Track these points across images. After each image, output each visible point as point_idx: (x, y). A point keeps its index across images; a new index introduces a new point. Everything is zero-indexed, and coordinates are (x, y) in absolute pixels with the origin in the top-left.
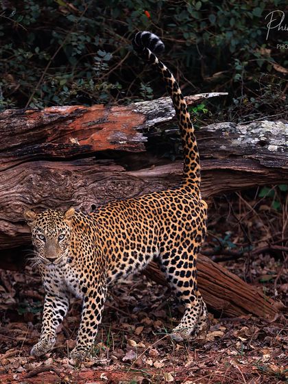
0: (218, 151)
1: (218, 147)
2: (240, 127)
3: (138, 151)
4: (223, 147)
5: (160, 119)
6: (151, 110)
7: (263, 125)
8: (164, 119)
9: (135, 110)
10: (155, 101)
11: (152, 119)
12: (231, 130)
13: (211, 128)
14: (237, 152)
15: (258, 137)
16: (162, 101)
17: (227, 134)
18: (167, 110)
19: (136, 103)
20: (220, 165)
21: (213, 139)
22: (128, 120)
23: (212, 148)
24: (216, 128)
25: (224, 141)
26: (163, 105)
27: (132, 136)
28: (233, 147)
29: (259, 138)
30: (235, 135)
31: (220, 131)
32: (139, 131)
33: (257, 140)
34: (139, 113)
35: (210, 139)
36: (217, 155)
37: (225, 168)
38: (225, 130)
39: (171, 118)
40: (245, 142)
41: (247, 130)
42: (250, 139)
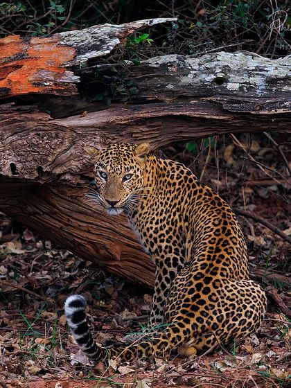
0: (163, 92)
1: (163, 86)
2: (189, 61)
3: (69, 94)
4: (170, 87)
5: (95, 54)
6: (82, 41)
7: (219, 58)
8: (99, 53)
9: (62, 43)
10: (86, 30)
11: (84, 53)
12: (179, 65)
13: (153, 62)
14: (188, 93)
15: (213, 73)
16: (95, 30)
17: (174, 69)
18: (103, 42)
19: (62, 34)
20: (172, 111)
21: (156, 76)
22: (53, 56)
23: (156, 88)
24: (160, 62)
25: (171, 79)
26: (96, 35)
27: (59, 75)
28: (183, 86)
29: (215, 74)
30: (184, 71)
31: (164, 66)
32: (68, 68)
33: (213, 77)
34: (66, 45)
35: (154, 76)
36: (162, 97)
37: (178, 114)
38: (172, 64)
39: (108, 52)
40: (197, 80)
41: (200, 65)
42: (204, 76)
